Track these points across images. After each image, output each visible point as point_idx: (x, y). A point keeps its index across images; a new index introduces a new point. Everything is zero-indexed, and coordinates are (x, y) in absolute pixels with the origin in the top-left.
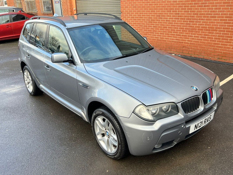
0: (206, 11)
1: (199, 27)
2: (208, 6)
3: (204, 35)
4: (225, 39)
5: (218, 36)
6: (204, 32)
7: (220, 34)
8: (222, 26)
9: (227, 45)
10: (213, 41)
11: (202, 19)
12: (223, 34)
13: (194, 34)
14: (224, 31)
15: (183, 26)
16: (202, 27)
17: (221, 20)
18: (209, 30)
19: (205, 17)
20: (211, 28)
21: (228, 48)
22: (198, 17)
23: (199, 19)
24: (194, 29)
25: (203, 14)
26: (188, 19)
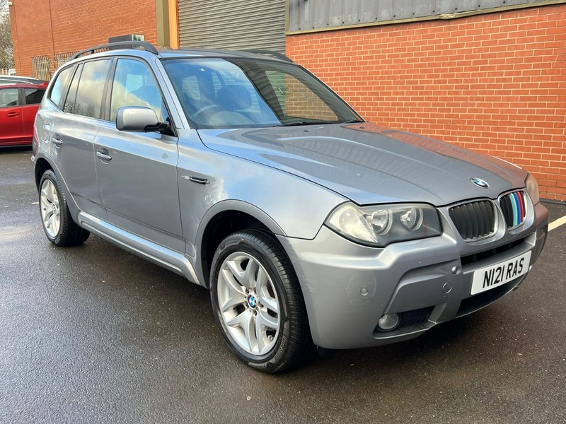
0: (486, 80)
1: (470, 117)
2: (490, 68)
3: (484, 135)
4: (534, 143)
5: (518, 136)
6: (482, 129)
7: (522, 130)
8: (526, 112)
9: (539, 157)
10: (506, 148)
11: (478, 99)
12: (528, 131)
13: (460, 133)
14: (531, 124)
15: (432, 115)
16: (477, 116)
17: (522, 99)
18: (495, 123)
19: (484, 93)
20: (500, 117)
21: (541, 163)
22: (468, 93)
23: (472, 99)
24: (458, 122)
25: (479, 87)
26: (445, 99)
